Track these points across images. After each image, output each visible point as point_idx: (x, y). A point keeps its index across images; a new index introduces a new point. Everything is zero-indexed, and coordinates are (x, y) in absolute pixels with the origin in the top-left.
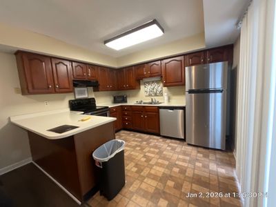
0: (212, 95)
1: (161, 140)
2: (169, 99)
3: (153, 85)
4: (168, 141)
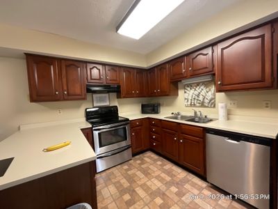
3: (198, 90)
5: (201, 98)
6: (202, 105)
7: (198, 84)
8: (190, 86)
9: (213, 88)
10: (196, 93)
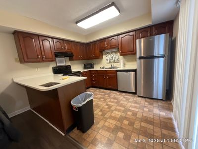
0: (156, 60)
1: (119, 94)
2: (124, 65)
4: (124, 94)
5: (114, 59)
6: (114, 62)
7: (112, 52)
8: (109, 53)
9: (118, 54)
10: (112, 56)
